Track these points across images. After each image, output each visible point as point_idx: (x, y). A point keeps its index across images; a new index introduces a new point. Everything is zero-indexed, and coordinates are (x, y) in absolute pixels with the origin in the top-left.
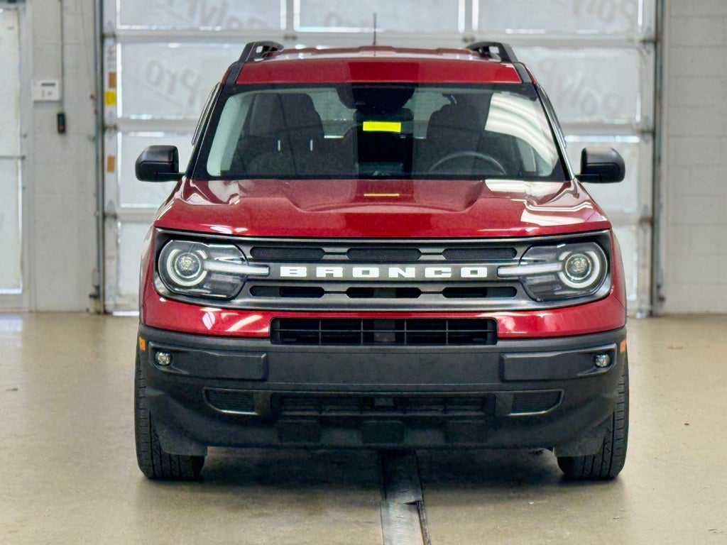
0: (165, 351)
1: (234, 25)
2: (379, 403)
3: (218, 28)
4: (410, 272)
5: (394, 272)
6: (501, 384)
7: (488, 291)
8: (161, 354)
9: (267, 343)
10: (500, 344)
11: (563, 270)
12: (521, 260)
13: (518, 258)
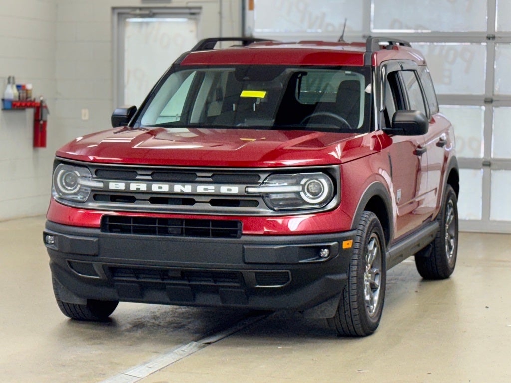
0: (52, 235)
1: (330, 29)
2: (171, 274)
3: (320, 31)
4: (187, 188)
5: (178, 188)
6: (243, 265)
7: (240, 202)
8: (50, 237)
9: (98, 231)
10: (243, 238)
11: (303, 190)
12: (263, 183)
13: (261, 181)
